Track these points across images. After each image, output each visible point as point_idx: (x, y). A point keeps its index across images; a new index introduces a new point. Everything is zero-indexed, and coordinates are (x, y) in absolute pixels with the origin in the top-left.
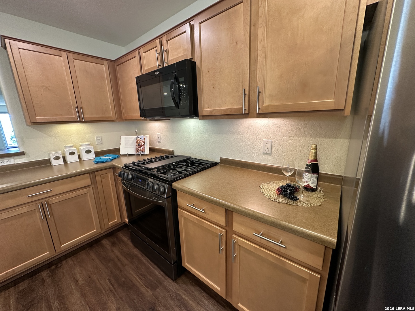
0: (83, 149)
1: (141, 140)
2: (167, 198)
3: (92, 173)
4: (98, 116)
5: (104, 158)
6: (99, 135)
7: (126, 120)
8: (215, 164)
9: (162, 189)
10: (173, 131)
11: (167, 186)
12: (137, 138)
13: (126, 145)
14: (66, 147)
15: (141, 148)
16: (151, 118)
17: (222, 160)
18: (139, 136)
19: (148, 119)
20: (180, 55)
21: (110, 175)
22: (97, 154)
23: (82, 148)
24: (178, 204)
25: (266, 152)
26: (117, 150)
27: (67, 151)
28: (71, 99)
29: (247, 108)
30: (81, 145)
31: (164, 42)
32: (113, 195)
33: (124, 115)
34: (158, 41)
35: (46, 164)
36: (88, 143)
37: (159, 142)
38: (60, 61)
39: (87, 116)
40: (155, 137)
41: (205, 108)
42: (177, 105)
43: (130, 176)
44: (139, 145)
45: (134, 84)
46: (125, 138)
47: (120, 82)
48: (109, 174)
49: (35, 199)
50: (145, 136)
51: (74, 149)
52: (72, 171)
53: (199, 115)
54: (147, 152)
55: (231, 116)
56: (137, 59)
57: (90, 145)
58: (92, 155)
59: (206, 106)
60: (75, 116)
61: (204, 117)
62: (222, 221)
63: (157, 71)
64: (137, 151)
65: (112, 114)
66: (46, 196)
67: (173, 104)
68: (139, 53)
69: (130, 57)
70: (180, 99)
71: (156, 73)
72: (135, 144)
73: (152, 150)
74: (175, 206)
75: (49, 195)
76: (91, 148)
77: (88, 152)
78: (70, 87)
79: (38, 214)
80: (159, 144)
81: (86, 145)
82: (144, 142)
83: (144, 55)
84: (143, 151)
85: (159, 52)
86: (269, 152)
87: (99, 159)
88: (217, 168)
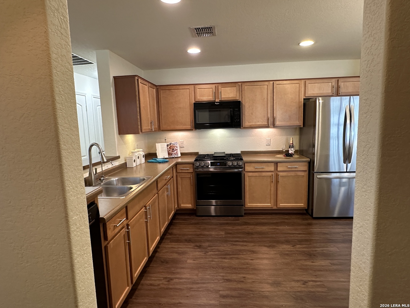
1: (175, 146)
9: (240, 163)
11: (243, 161)
12: (170, 144)
18: (172, 143)
20: (230, 97)
25: (268, 144)
27: (137, 155)
28: (149, 115)
31: (219, 87)
34: (214, 86)
37: (182, 147)
38: (146, 88)
44: (173, 150)
46: (161, 144)
53: (243, 127)
56: (189, 91)
60: (150, 127)
62: (273, 169)
63: (217, 102)
68: (194, 87)
70: (235, 119)
72: (167, 149)
77: (144, 156)
78: (149, 106)
81: (141, 151)
85: (214, 91)
86: (269, 144)
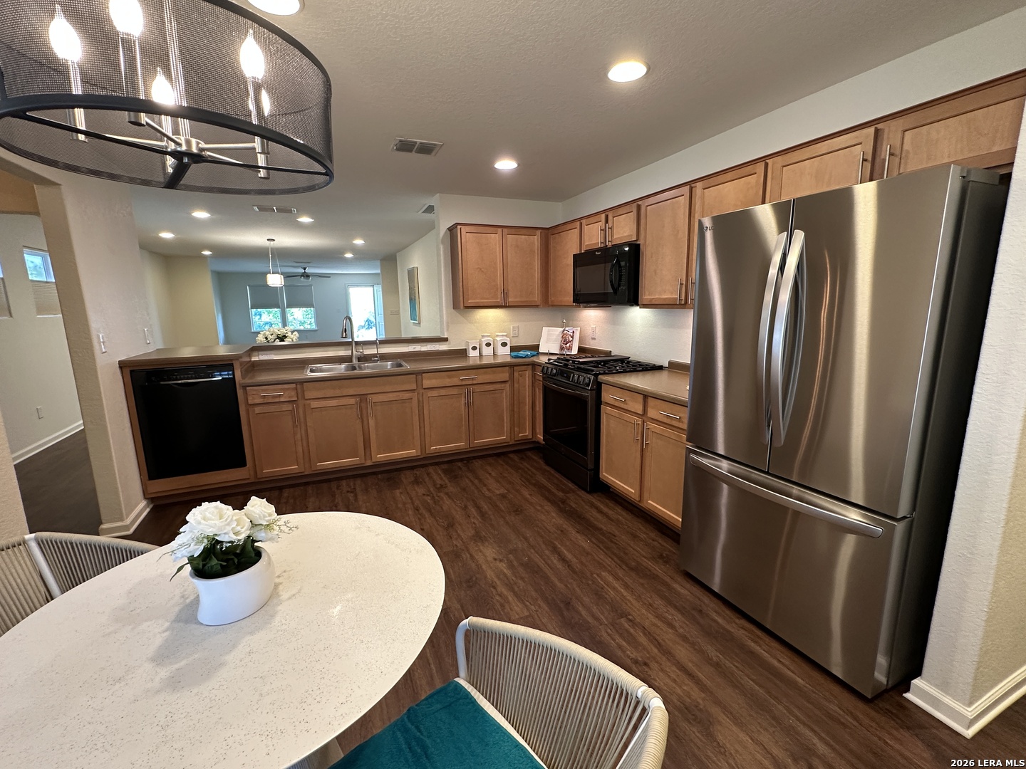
0: (500, 340)
1: (569, 333)
2: (590, 390)
3: (511, 366)
4: (523, 300)
5: (522, 353)
6: (516, 325)
7: (552, 305)
8: (661, 368)
9: (587, 380)
10: (614, 322)
11: (592, 377)
12: (564, 331)
13: (548, 340)
14: (483, 336)
15: (568, 345)
16: (585, 305)
17: (670, 363)
18: (567, 329)
19: (581, 305)
20: (625, 235)
21: (528, 374)
22: (513, 349)
23: (498, 339)
24: (602, 400)
26: (537, 347)
27: (485, 340)
28: (499, 281)
29: (683, 298)
30: (497, 336)
31: (610, 218)
32: (528, 400)
33: (551, 299)
34: (603, 216)
35: (462, 353)
36: (505, 334)
37: (594, 339)
38: (495, 238)
39: (511, 300)
40: (589, 332)
41: (645, 296)
42: (615, 291)
43: (555, 371)
44: (566, 341)
45: (570, 261)
46: (548, 329)
47: (552, 256)
48: (527, 372)
49: (464, 383)
50: (574, 329)
51: (490, 340)
52: (485, 362)
53: (639, 303)
54: (575, 351)
55: (670, 306)
56: (577, 231)
57: (506, 335)
58: (507, 350)
59: (647, 293)
60: (499, 300)
61: (645, 306)
62: (638, 408)
63: (598, 250)
64: (562, 348)
65: (536, 298)
66: (470, 382)
67: (610, 290)
68: (581, 224)
69: (569, 226)
70: (619, 285)
71: (597, 253)
72: (560, 339)
73: (581, 350)
74: (598, 402)
75: (475, 382)
76: (507, 340)
77: (504, 344)
78: (499, 266)
79: (463, 399)
80: (592, 342)
81: (503, 335)
82: (572, 337)
83: (586, 228)
84: (570, 349)
85: (603, 228)
87: (514, 354)
88: (664, 374)
